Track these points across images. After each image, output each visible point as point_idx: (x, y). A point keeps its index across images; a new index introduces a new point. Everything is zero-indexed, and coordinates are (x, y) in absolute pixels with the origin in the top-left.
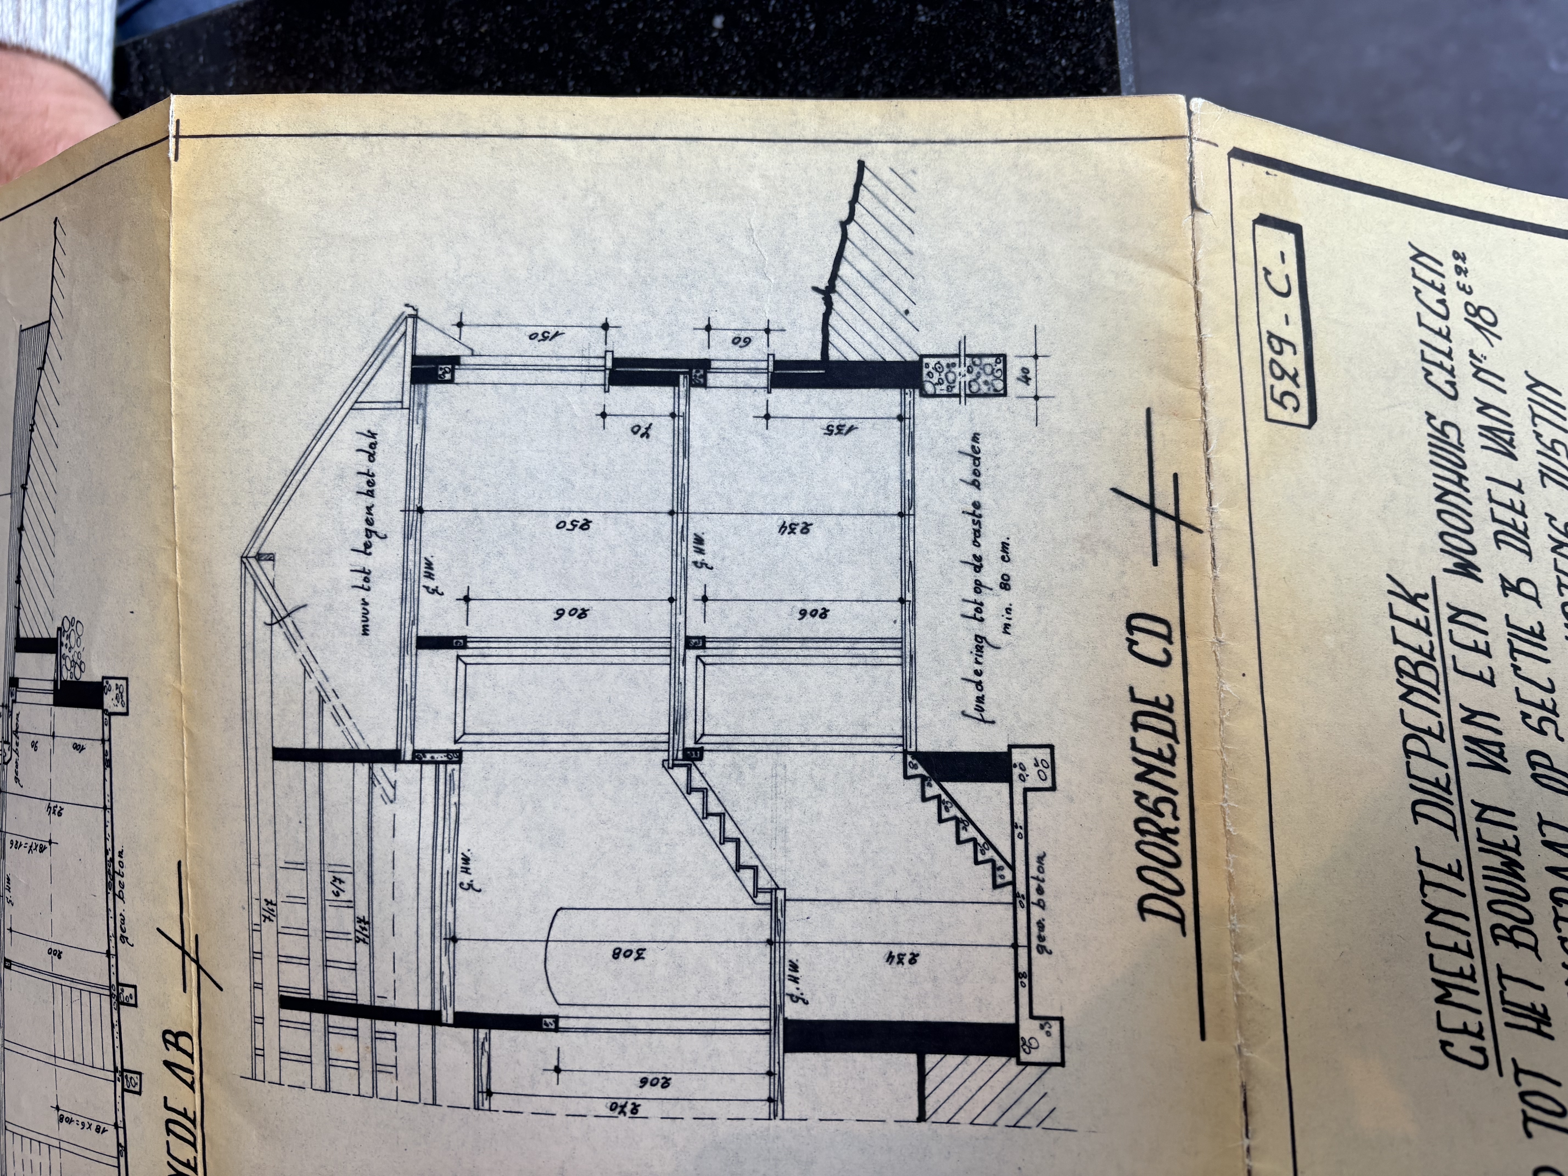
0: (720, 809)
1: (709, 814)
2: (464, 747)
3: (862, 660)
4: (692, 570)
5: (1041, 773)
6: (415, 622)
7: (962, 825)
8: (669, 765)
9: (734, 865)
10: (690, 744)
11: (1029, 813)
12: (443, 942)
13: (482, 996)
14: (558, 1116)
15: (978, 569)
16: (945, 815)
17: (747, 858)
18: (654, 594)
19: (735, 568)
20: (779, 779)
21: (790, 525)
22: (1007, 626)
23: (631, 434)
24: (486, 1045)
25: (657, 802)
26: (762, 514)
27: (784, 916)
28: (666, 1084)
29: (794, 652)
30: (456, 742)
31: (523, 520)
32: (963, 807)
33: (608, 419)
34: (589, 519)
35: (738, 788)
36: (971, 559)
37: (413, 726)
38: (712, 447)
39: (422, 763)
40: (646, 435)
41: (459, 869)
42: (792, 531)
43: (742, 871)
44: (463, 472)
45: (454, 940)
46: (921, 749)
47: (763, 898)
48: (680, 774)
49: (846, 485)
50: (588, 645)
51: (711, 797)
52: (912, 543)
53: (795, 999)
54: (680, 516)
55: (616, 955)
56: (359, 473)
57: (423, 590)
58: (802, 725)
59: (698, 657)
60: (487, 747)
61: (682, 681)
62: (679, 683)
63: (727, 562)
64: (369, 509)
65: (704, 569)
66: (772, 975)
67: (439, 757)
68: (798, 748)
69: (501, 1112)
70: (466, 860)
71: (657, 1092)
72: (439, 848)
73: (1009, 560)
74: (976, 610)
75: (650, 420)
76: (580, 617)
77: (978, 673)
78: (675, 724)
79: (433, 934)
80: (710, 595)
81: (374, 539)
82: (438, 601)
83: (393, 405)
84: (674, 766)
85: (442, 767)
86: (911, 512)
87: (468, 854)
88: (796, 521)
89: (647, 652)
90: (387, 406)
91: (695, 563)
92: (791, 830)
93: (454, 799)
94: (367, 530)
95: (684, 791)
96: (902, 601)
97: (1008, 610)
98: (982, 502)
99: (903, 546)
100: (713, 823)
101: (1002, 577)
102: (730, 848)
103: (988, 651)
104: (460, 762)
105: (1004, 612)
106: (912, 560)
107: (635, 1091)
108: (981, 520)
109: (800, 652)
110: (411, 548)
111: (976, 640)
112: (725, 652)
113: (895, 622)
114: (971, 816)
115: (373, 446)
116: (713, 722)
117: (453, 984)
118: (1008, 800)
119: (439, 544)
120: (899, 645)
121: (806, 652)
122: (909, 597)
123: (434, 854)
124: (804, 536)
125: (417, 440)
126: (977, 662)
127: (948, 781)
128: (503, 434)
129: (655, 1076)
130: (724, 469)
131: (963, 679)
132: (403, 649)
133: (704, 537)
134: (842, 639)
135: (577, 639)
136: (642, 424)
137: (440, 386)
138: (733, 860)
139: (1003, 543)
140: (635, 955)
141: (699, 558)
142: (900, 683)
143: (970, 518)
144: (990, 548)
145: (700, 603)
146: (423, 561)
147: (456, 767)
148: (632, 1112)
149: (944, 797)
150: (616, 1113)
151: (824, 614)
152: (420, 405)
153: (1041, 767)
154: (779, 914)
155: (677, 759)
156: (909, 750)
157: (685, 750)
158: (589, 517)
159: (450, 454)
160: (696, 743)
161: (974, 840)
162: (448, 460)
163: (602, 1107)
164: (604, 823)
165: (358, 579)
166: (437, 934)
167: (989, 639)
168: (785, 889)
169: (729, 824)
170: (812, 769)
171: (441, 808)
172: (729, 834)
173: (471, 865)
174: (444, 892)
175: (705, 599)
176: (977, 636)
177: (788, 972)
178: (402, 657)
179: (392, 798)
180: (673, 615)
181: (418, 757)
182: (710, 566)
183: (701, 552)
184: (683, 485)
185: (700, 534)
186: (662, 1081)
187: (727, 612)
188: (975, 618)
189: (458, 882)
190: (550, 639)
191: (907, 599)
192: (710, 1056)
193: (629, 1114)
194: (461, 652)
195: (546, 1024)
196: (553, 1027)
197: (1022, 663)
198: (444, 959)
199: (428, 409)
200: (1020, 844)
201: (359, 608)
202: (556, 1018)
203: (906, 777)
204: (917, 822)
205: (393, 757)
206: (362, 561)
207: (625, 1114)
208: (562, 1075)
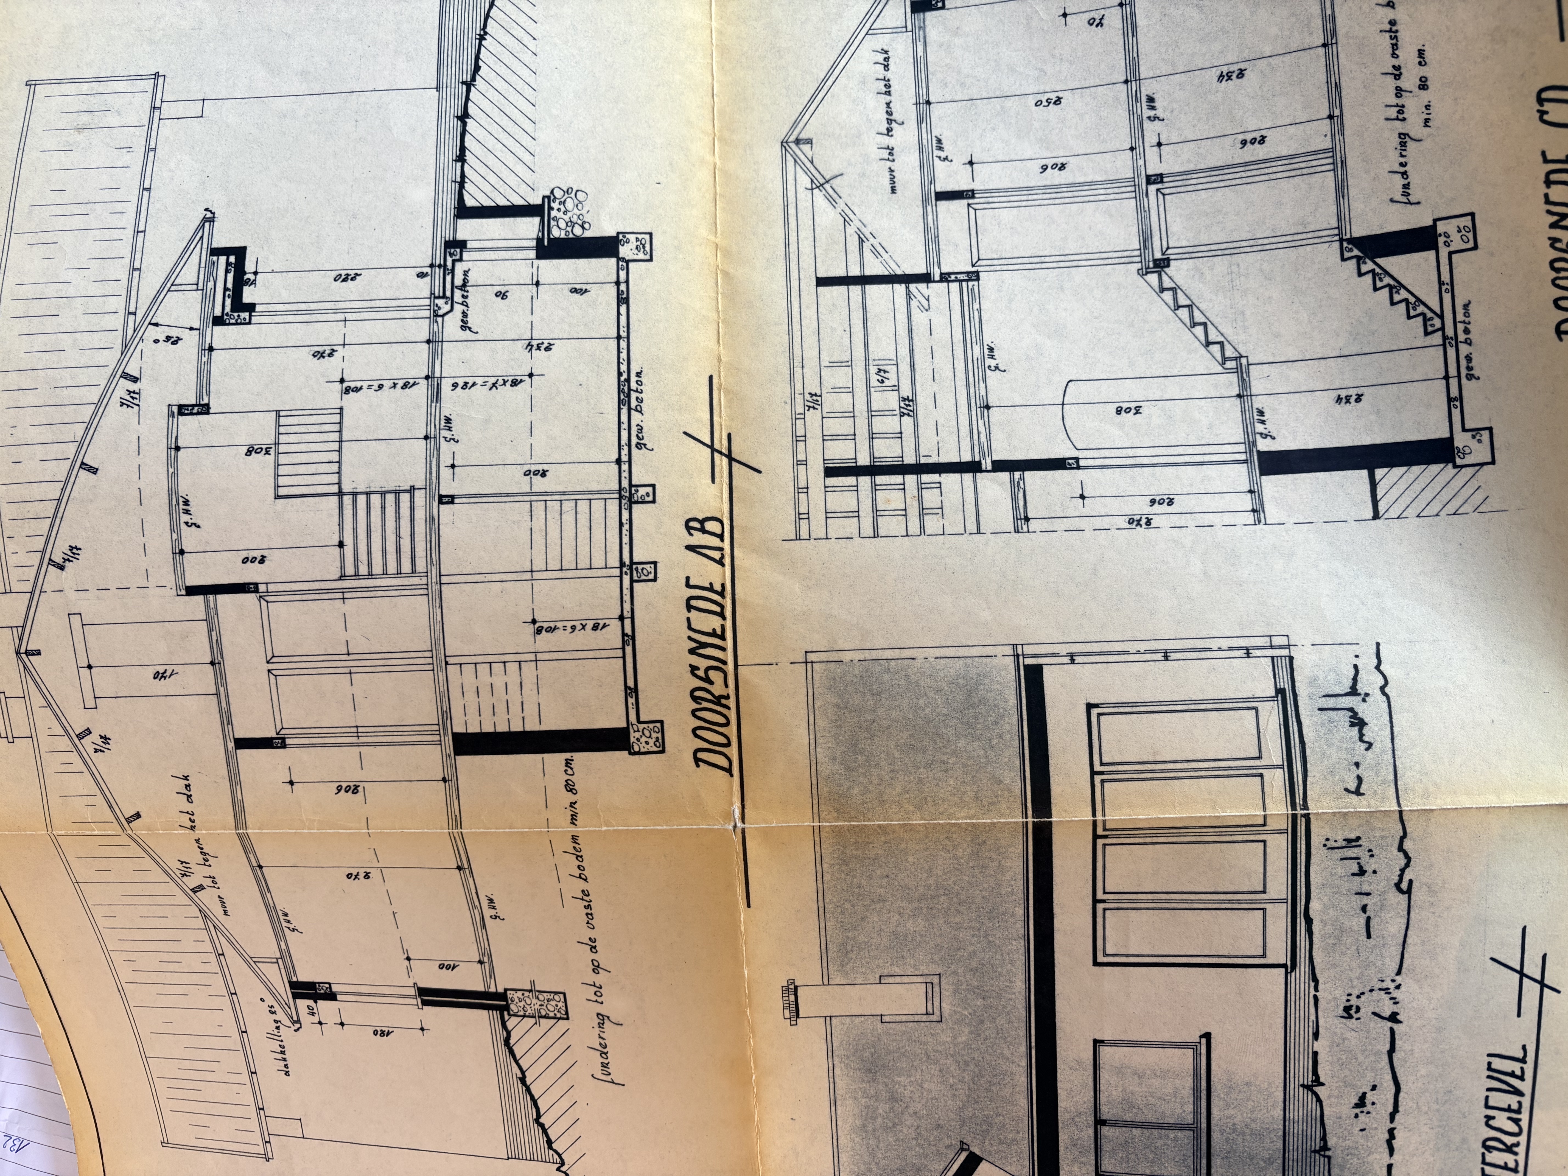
0: (1188, 302)
1: (1179, 307)
2: (980, 269)
3: (1299, 172)
4: (1147, 124)
5: (1464, 238)
6: (932, 181)
7: (1394, 290)
8: (1143, 272)
9: (1204, 342)
10: (1158, 255)
11: (1454, 271)
12: (979, 410)
13: (1014, 447)
14: (1087, 531)
15: (1397, 77)
16: (1379, 284)
17: (1213, 336)
18: (1119, 147)
19: (1182, 116)
20: (1234, 275)
21: (1227, 74)
22: (1427, 121)
23: (1088, 26)
24: (1021, 483)
25: (1136, 300)
26: (1202, 69)
27: (1249, 376)
28: (1171, 502)
29: (1238, 175)
30: (973, 266)
31: (1009, 103)
32: (1395, 276)
33: (1068, 18)
34: (1061, 96)
35: (1201, 285)
36: (1391, 70)
37: (939, 256)
38: (1156, 24)
39: (948, 281)
40: (1100, 24)
41: (986, 356)
42: (1229, 78)
43: (1211, 346)
44: (959, 73)
45: (988, 407)
46: (1355, 235)
47: (1230, 364)
48: (1153, 278)
49: (1274, 31)
50: (1069, 189)
51: (1180, 294)
52: (1336, 67)
53: (1264, 436)
54: (1134, 83)
55: (1119, 411)
56: (878, 79)
57: (936, 160)
58: (1249, 232)
59: (1158, 190)
60: (998, 268)
61: (1147, 209)
62: (1145, 211)
63: (1176, 113)
64: (888, 104)
65: (1157, 121)
66: (1244, 420)
67: (961, 277)
68: (1249, 249)
69: (1038, 533)
70: (991, 349)
71: (1165, 508)
72: (969, 341)
73: (1426, 63)
74: (1398, 112)
75: (1102, 12)
76: (1060, 169)
77: (1402, 165)
78: (1144, 242)
79: (969, 405)
80: (1163, 141)
81: (894, 125)
82: (949, 166)
83: (899, 30)
84: (1147, 273)
85: (964, 284)
86: (1334, 41)
87: (992, 345)
88: (1232, 69)
89: (1116, 190)
90: (895, 31)
91: (1149, 118)
92: (1248, 313)
93: (976, 306)
94: (888, 119)
95: (1158, 290)
96: (1331, 117)
97: (1427, 107)
98: (1397, 19)
99: (1328, 71)
100: (1184, 313)
101: (1420, 80)
102: (1199, 330)
103: (1411, 145)
104: (978, 279)
105: (1424, 109)
106: (1337, 81)
107: (1147, 509)
108: (1398, 34)
109: (1243, 174)
110: (924, 130)
111: (1400, 137)
112: (1180, 183)
113: (1326, 136)
114: (1403, 282)
115: (886, 59)
116: (1175, 238)
117: (989, 440)
118: (1435, 264)
119: (946, 126)
120: (1331, 154)
121: (1249, 174)
122: (1337, 112)
123: (965, 346)
124: (1240, 80)
125: (920, 52)
126: (1402, 156)
127: (1380, 257)
128: (987, 42)
129: (1161, 497)
130: (1168, 39)
131: (1390, 172)
132: (925, 202)
133: (1154, 96)
134: (1280, 158)
135: (1059, 186)
136: (1096, 17)
137: (934, 13)
138: (1203, 339)
139: (1419, 50)
140: (1133, 411)
141: (1152, 113)
142: (1334, 185)
143: (1387, 35)
144: (1407, 56)
145: (1156, 149)
146: (934, 139)
147: (976, 283)
148: (1146, 524)
149: (1378, 270)
150: (1134, 526)
151: (1263, 140)
152: (920, 28)
153: (1464, 232)
154: (1245, 375)
155: (1149, 268)
156: (1344, 237)
157: (1155, 261)
158: (1060, 94)
159: (948, 61)
160: (1163, 254)
161: (1406, 300)
162: (946, 65)
163: (1123, 522)
164: (1096, 318)
165: (885, 154)
166: (973, 404)
167: (1412, 134)
168: (1247, 357)
169: (1196, 313)
170: (1262, 265)
171: (967, 313)
172: (1197, 320)
173: (996, 353)
174: (976, 374)
175: (1159, 144)
176: (1400, 134)
177: (1256, 417)
178: (925, 208)
179: (927, 307)
180: (1134, 160)
181: (945, 278)
182: (1161, 118)
183: (1153, 108)
184: (1134, 58)
185: (1151, 94)
186: (1167, 501)
187: (1179, 152)
188: (1397, 119)
189: (987, 366)
190: (1038, 188)
191: (1336, 114)
192: (1202, 481)
193: (1144, 526)
194: (971, 201)
195: (1069, 464)
196: (1075, 466)
197: (1443, 149)
198: (981, 422)
199: (927, 30)
200: (1447, 297)
201: (887, 175)
202: (1077, 459)
203: (1343, 259)
204: (1355, 294)
205: (926, 278)
206: (886, 141)
207: (1141, 526)
208: (1086, 501)
